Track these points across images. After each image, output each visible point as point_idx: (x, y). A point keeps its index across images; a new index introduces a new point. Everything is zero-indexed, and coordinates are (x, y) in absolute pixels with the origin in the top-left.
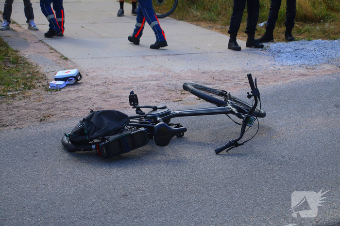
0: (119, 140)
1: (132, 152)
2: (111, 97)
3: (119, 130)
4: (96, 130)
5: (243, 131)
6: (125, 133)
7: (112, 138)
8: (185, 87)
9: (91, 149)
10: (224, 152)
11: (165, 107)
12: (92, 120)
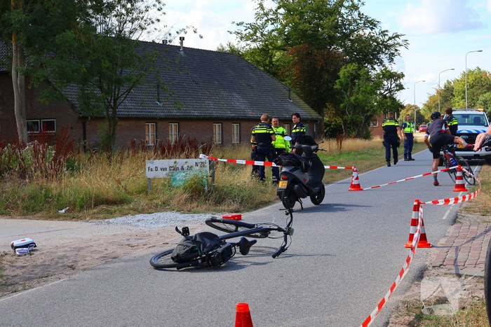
5: (286, 239)
10: (277, 256)
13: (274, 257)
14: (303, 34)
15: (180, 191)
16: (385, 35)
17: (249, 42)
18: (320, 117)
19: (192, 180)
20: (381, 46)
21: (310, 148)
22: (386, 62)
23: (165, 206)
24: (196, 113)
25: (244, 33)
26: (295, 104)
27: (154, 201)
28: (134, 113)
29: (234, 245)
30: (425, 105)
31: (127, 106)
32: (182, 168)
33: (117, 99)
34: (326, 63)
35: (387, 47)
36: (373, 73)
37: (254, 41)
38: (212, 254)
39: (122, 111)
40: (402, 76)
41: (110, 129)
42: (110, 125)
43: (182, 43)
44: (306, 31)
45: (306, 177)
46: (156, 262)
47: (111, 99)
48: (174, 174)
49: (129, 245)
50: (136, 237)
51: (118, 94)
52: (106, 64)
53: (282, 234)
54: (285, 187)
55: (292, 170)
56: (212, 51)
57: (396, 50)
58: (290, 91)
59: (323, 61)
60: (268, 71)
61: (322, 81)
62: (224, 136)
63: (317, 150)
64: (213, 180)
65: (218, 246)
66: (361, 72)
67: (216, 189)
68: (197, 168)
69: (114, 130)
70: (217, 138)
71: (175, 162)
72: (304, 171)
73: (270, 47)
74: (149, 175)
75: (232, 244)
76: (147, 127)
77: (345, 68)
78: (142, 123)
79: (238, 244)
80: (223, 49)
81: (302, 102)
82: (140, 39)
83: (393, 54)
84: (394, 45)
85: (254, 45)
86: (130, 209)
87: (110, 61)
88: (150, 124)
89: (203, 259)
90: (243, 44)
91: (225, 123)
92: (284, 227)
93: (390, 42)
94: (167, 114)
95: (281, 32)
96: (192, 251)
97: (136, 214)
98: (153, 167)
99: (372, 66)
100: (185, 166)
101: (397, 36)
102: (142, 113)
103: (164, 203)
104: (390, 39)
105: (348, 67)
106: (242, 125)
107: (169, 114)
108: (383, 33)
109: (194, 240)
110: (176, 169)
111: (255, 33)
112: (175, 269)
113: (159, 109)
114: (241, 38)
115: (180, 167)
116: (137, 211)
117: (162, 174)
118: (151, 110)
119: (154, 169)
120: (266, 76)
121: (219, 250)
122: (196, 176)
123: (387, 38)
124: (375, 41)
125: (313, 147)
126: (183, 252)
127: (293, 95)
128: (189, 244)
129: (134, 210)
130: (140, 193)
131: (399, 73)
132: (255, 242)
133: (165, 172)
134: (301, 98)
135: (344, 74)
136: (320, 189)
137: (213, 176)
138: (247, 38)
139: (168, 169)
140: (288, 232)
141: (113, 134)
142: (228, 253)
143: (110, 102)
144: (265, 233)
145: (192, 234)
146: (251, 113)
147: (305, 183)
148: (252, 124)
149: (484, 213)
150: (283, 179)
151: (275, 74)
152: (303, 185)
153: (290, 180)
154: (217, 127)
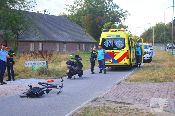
5: (61, 89)
13: (57, 94)
15: (36, 72)
16: (122, 11)
17: (71, 12)
18: (97, 42)
19: (40, 68)
20: (121, 15)
21: (78, 59)
22: (122, 21)
23: (30, 77)
24: (49, 40)
25: (69, 9)
26: (87, 36)
27: (27, 75)
28: (26, 39)
29: (45, 90)
30: (141, 36)
31: (23, 37)
32: (37, 64)
33: (19, 35)
34: (99, 21)
35: (123, 16)
36: (117, 25)
37: (73, 12)
38: (38, 93)
39: (21, 38)
40: (127, 27)
41: (16, 46)
42: (16, 44)
43: (45, 13)
44: (92, 9)
45: (76, 68)
46: (21, 95)
47: (16, 35)
48: (34, 66)
49: (15, 90)
50: (18, 87)
51: (19, 33)
52: (14, 23)
53: (60, 87)
54: (69, 72)
55: (71, 66)
56: (57, 16)
57: (126, 17)
58: (85, 31)
59: (98, 21)
61: (98, 28)
62: (60, 48)
63: (80, 59)
64: (47, 68)
65: (39, 91)
66: (112, 25)
67: (48, 71)
68: (42, 64)
69: (17, 46)
70: (57, 49)
71: (35, 62)
72: (75, 66)
73: (79, 14)
74: (26, 66)
75: (44, 90)
76: (30, 44)
77: (106, 24)
78: (29, 43)
79: (46, 90)
80: (61, 15)
81: (90, 36)
83: (125, 18)
84: (125, 15)
86: (19, 77)
87: (16, 22)
88: (32, 43)
89: (35, 95)
90: (69, 13)
91: (60, 43)
92: (61, 85)
93: (124, 14)
94: (38, 40)
95: (83, 9)
96: (32, 92)
97: (20, 79)
98: (27, 63)
99: (117, 23)
100: (38, 63)
101: (126, 12)
102: (29, 39)
103: (30, 76)
104: (124, 13)
105: (107, 23)
106: (67, 44)
107: (39, 40)
109: (33, 89)
110: (35, 64)
111: (73, 9)
112: (27, 97)
113: (36, 38)
114: (68, 11)
115: (36, 64)
116: (21, 78)
117: (30, 66)
118: (32, 38)
119: (27, 64)
120: (77, 26)
121: (40, 92)
122: (42, 67)
123: (123, 12)
124: (118, 13)
125: (79, 59)
126: (29, 92)
127: (87, 33)
128: (31, 90)
129: (20, 78)
130: (22, 72)
131: (126, 26)
132: (51, 90)
133: (31, 65)
134: (90, 34)
135: (105, 26)
136: (81, 72)
137: (47, 67)
138: (70, 11)
139: (32, 64)
140: (62, 87)
141: (17, 48)
142: (43, 93)
143: (16, 36)
144: (56, 87)
145: (33, 87)
146: (70, 40)
147: (75, 70)
148: (71, 44)
149: (130, 81)
150: (68, 69)
151: (80, 25)
152: (75, 71)
153: (70, 69)
154: (57, 45)
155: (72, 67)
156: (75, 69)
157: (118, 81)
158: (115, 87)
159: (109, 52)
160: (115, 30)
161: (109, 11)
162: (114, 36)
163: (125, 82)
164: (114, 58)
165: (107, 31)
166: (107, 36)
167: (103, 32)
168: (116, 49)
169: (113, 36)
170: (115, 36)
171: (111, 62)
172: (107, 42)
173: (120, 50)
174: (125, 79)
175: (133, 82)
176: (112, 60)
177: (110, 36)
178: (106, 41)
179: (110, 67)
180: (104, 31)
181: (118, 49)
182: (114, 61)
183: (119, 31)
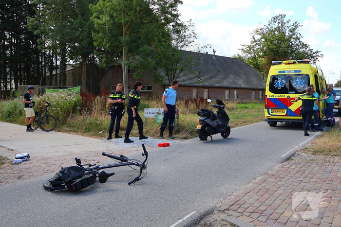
0: (81, 182)
1: (88, 188)
2: (51, 165)
3: (80, 177)
4: (68, 177)
5: (141, 172)
6: (84, 177)
7: (78, 180)
8: (104, 154)
9: (65, 188)
10: (132, 184)
11: (95, 165)
12: (65, 172)
13: (129, 184)
14: (272, 50)
20: (310, 57)
21: (220, 107)
25: (245, 49)
37: (250, 53)
43: (214, 53)
44: (273, 49)
45: (215, 123)
54: (200, 129)
55: (205, 119)
57: (317, 59)
58: (263, 76)
60: (255, 67)
62: (230, 95)
63: (224, 108)
70: (227, 97)
71: (159, 110)
72: (213, 120)
73: (257, 56)
74: (146, 116)
78: (191, 88)
80: (235, 57)
82: (186, 50)
83: (315, 60)
84: (316, 56)
85: (249, 56)
88: (195, 89)
90: (245, 54)
91: (230, 90)
92: (141, 163)
93: (314, 55)
94: (203, 85)
95: (262, 50)
98: (148, 112)
101: (318, 52)
104: (314, 53)
106: (239, 91)
108: (311, 50)
110: (159, 114)
111: (250, 49)
114: (244, 52)
117: (152, 116)
118: (195, 83)
124: (307, 54)
125: (222, 106)
127: (265, 78)
136: (227, 129)
137: (178, 118)
138: (247, 52)
139: (155, 113)
140: (143, 167)
146: (243, 86)
147: (214, 127)
148: (244, 91)
149: (315, 153)
150: (200, 124)
151: (258, 68)
152: (212, 127)
153: (204, 124)
154: (227, 92)
155: (208, 121)
156: (213, 125)
157: (289, 152)
158: (277, 167)
159: (282, 97)
160: (293, 61)
161: (295, 51)
162: (291, 71)
163: (304, 154)
164: (290, 108)
165: (280, 63)
166: (280, 72)
167: (273, 65)
168: (294, 92)
169: (289, 72)
170: (293, 72)
171: (285, 114)
172: (279, 81)
173: (300, 95)
174: (306, 146)
175: (320, 156)
176: (286, 111)
177: (284, 72)
178: (277, 79)
179: (284, 123)
180: (275, 64)
181: (297, 92)
182: (290, 113)
183: (299, 62)
